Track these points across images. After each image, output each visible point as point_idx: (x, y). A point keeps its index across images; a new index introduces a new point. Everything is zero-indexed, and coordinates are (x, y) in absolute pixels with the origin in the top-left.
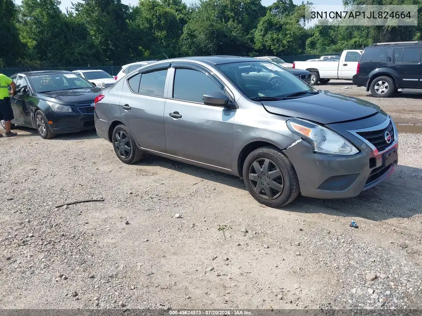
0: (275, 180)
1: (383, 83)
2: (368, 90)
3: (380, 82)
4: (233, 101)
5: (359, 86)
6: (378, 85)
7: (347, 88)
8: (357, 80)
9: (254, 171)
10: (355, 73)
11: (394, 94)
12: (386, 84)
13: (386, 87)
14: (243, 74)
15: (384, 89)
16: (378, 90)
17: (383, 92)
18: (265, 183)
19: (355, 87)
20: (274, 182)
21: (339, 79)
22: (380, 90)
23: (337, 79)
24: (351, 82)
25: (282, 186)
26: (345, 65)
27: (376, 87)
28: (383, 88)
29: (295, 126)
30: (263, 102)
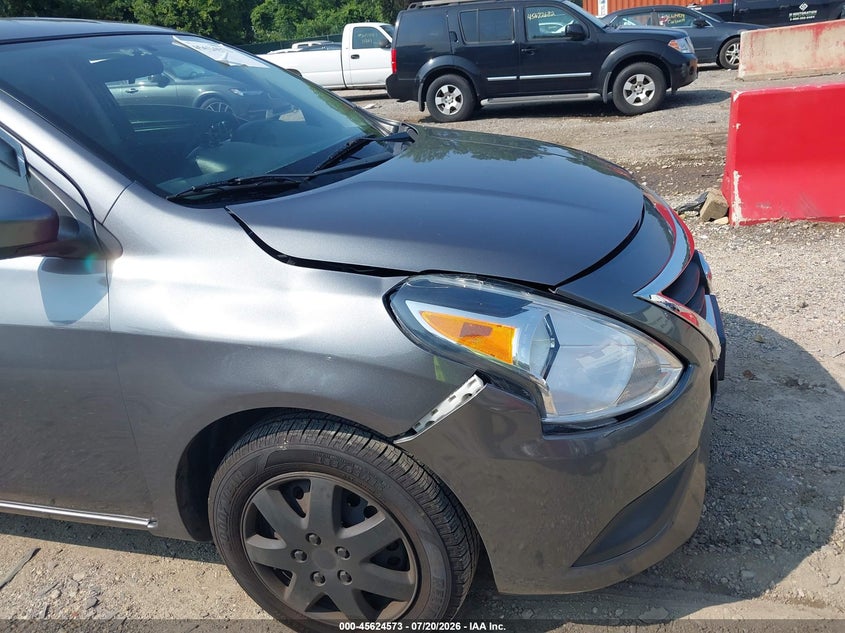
0: (375, 559)
1: (451, 90)
2: (423, 109)
3: (445, 89)
4: (85, 221)
5: (402, 99)
6: (441, 95)
7: (372, 107)
8: (398, 88)
9: (263, 528)
10: (389, 71)
11: (475, 112)
12: (457, 92)
13: (458, 99)
14: (118, 90)
15: (455, 104)
16: (442, 105)
17: (453, 109)
18: (330, 574)
19: (393, 103)
20: (372, 568)
21: (347, 89)
22: (448, 107)
23: (343, 89)
24: (384, 92)
25: (411, 576)
26: (355, 57)
27: (438, 100)
28: (451, 101)
29: (433, 319)
30: (234, 208)
